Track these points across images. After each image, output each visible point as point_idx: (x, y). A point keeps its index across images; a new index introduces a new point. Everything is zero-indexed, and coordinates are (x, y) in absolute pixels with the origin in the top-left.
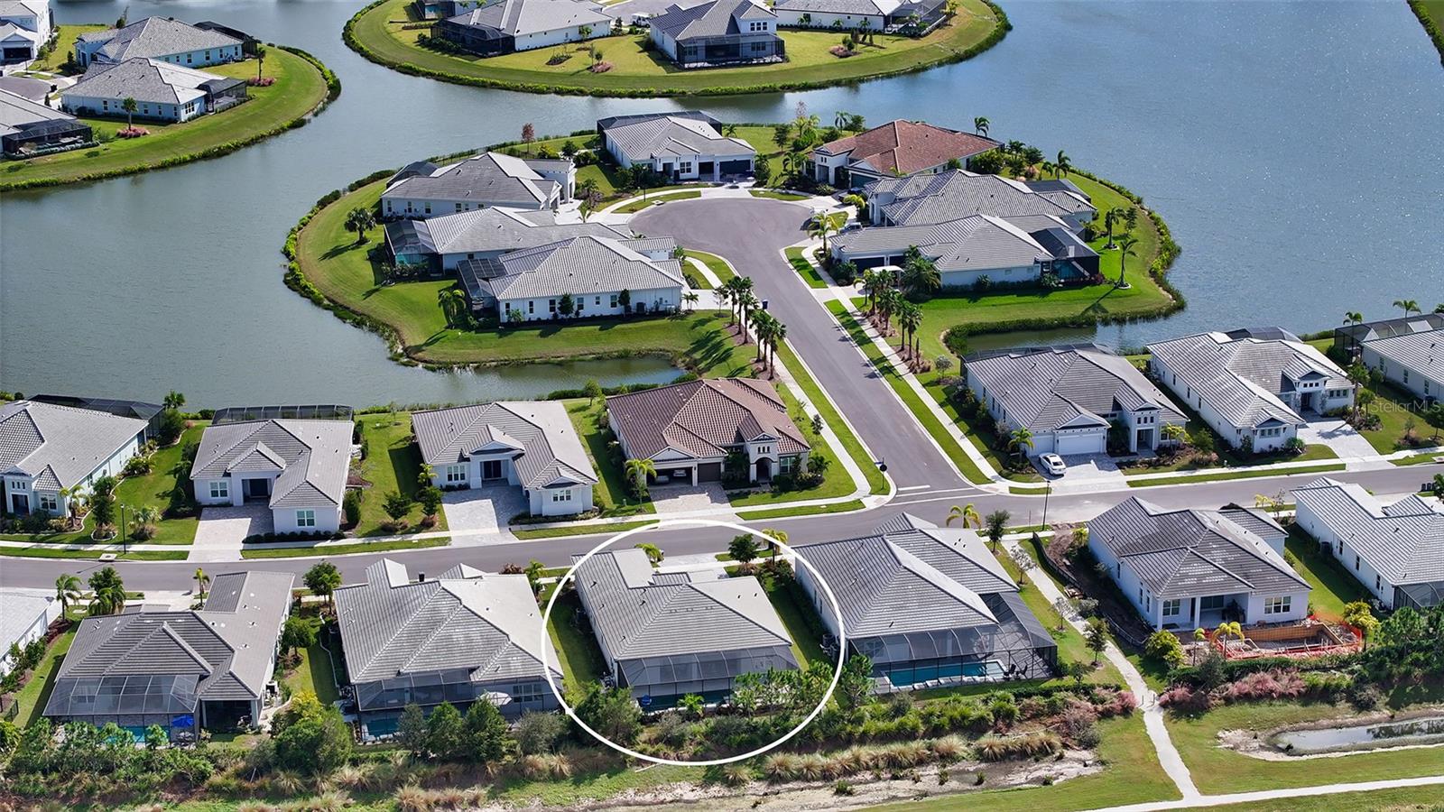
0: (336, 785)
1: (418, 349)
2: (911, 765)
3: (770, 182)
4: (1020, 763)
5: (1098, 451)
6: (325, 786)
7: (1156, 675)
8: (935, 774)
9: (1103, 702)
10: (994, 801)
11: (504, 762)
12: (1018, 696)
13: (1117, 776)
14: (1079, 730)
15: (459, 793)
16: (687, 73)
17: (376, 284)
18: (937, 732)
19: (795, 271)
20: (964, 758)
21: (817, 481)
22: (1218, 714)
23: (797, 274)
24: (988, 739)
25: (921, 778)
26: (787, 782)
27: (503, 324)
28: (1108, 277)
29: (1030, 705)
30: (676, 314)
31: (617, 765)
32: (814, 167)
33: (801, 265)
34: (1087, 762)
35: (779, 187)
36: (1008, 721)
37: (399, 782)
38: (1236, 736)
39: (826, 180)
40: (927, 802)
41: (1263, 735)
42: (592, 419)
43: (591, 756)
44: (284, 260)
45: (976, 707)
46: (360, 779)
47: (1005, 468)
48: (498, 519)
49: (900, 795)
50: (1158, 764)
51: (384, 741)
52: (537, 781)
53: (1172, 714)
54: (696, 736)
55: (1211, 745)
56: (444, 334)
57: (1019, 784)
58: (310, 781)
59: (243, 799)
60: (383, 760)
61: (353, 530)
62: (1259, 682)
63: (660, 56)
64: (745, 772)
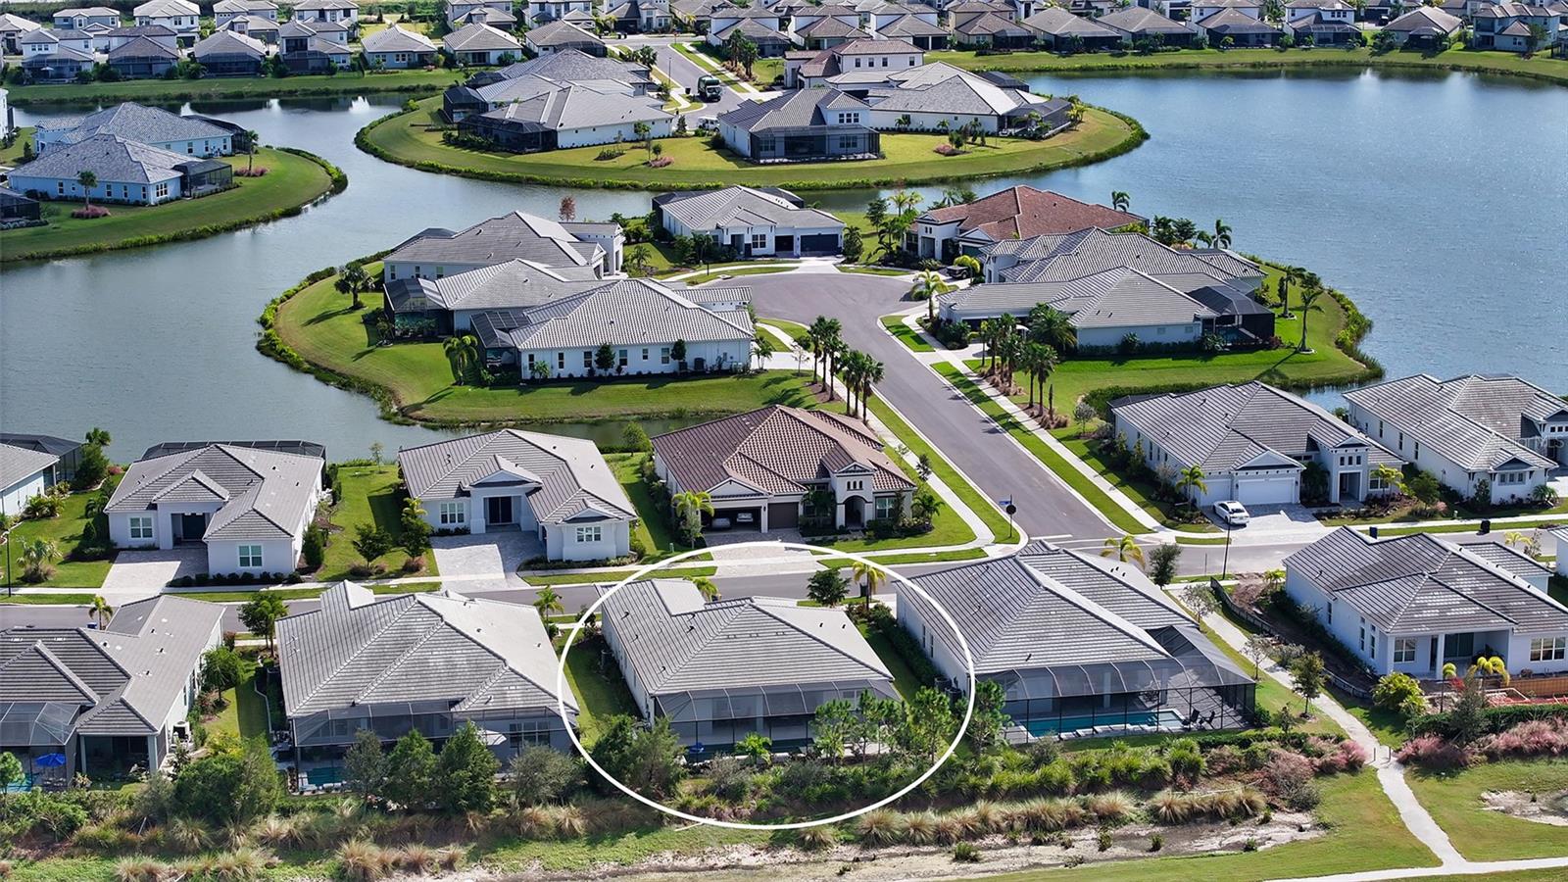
0: (257, 841)
1: (418, 407)
2: (1058, 828)
3: (863, 258)
4: (1210, 827)
5: (1288, 501)
6: (240, 840)
7: (1389, 728)
8: (1093, 839)
9: (1320, 755)
10: (1176, 868)
11: (492, 816)
12: (1204, 746)
13: (1347, 841)
14: (1290, 788)
15: (428, 852)
16: (763, 168)
17: (369, 346)
18: (1095, 786)
19: (894, 337)
20: (1132, 820)
21: (924, 528)
22: (1479, 772)
23: (897, 340)
24: (1163, 797)
25: (1073, 844)
26: (887, 847)
27: (526, 381)
28: (1285, 341)
29: (1221, 756)
30: (744, 372)
31: (649, 823)
32: (917, 241)
33: (901, 331)
34: (1303, 826)
35: (874, 264)
36: (1191, 775)
37: (345, 836)
38: (1508, 798)
39: (932, 255)
40: (1083, 870)
41: (1543, 800)
42: (634, 468)
43: (613, 810)
44: (260, 329)
45: (1147, 758)
46: (289, 831)
47: (1168, 518)
48: (504, 564)
49: (1044, 862)
50: (1403, 826)
51: (328, 790)
52: (538, 840)
53: (1416, 772)
54: (759, 788)
55: (1473, 806)
56: (449, 391)
57: (1211, 851)
58: (220, 833)
59: (124, 855)
60: (324, 810)
61: (313, 574)
62: (1532, 733)
63: (730, 153)
64: (828, 835)
